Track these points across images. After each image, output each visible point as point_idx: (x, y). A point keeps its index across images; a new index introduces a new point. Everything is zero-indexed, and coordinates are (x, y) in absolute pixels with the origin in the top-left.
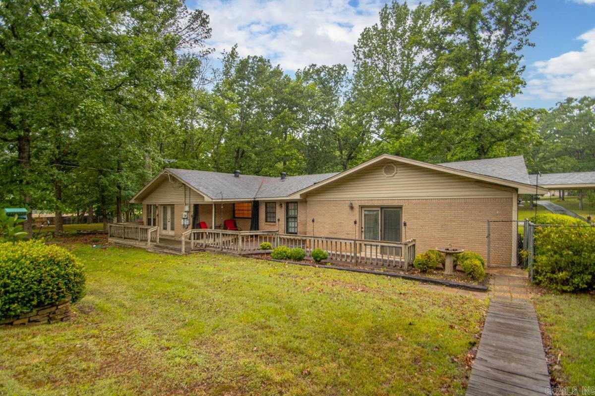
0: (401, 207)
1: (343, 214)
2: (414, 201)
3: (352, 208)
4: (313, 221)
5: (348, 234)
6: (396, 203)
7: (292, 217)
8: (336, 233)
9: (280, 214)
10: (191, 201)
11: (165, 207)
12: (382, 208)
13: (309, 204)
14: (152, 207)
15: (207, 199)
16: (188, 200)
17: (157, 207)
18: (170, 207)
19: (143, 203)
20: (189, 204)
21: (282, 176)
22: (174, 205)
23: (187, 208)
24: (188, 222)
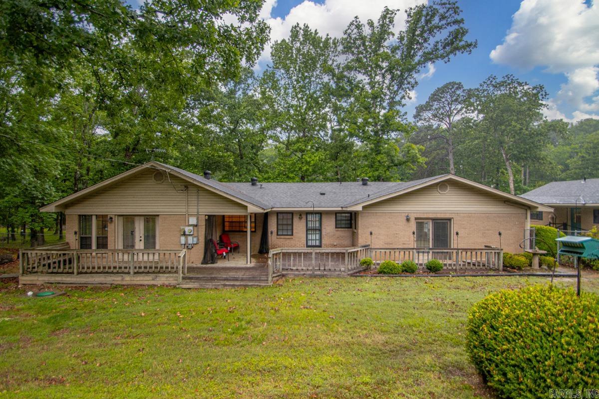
0: (450, 220)
1: (398, 225)
2: (461, 215)
3: (408, 220)
4: (371, 234)
5: (404, 244)
6: (447, 216)
8: (392, 244)
9: (299, 227)
10: (200, 210)
11: (129, 219)
12: (433, 219)
13: (361, 217)
14: (94, 218)
15: (252, 209)
16: (193, 210)
17: (111, 218)
18: (142, 218)
19: (68, 212)
20: (198, 216)
21: (253, 182)
22: (158, 215)
23: (193, 221)
24: (195, 239)
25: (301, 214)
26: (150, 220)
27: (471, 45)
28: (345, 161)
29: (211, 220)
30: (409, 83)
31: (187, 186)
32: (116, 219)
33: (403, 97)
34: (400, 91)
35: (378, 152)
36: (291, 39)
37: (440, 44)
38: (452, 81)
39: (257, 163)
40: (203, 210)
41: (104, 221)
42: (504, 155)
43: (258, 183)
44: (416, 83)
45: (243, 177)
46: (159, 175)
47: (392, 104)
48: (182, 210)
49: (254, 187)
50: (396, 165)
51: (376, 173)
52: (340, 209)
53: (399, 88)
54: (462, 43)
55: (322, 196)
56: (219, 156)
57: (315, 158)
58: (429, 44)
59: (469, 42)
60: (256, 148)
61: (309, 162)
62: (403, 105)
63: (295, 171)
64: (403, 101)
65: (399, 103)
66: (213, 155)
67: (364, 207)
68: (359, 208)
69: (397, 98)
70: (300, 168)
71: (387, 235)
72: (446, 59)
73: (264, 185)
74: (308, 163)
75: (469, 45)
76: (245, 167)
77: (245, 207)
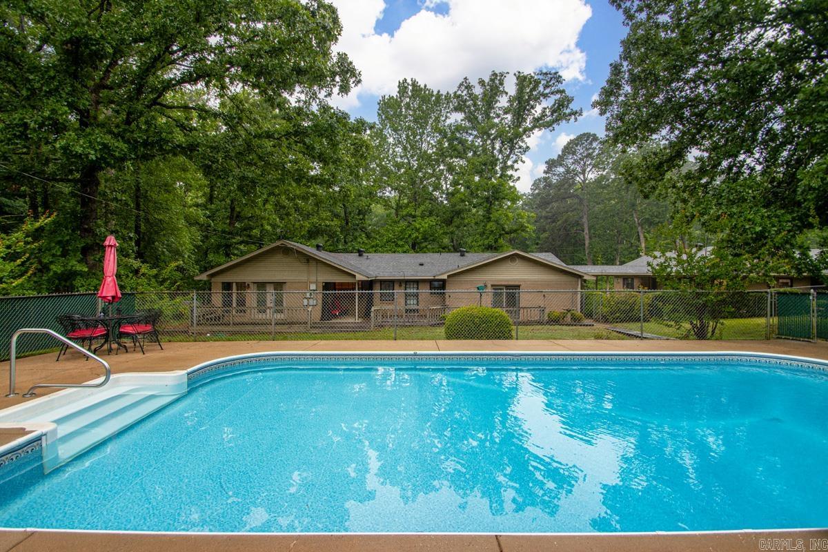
2: (527, 282)
3: (485, 286)
6: (517, 283)
10: (319, 278)
11: (261, 285)
12: (506, 286)
13: (448, 284)
14: (234, 284)
15: (359, 277)
16: (313, 278)
17: (248, 285)
18: (272, 285)
19: (213, 280)
20: (316, 283)
21: (360, 253)
22: (285, 283)
23: (313, 287)
24: (315, 301)
25: (401, 282)
26: (279, 285)
27: (576, 113)
28: (458, 227)
29: (327, 286)
30: (520, 147)
31: (308, 259)
32: (251, 285)
33: (516, 161)
34: (512, 156)
35: (489, 219)
36: (398, 95)
37: (548, 110)
38: (586, 132)
39: (363, 228)
40: (322, 278)
41: (242, 286)
42: (636, 220)
43: (364, 254)
44: (528, 147)
45: (349, 244)
46: (287, 251)
47: (505, 168)
48: (304, 278)
49: (361, 258)
50: (507, 233)
51: (486, 242)
52: (432, 278)
53: (511, 152)
54: (568, 111)
55: (421, 267)
56: (326, 226)
57: (425, 224)
58: (536, 111)
59: (574, 110)
60: (363, 213)
61: (419, 229)
62: (516, 170)
63: (404, 238)
64: (516, 166)
65: (512, 167)
66: (320, 225)
67: (449, 276)
68: (445, 277)
69: (509, 163)
70: (410, 236)
72: (551, 128)
73: (370, 255)
74: (417, 230)
75: (574, 113)
76: (351, 234)
77: (354, 276)
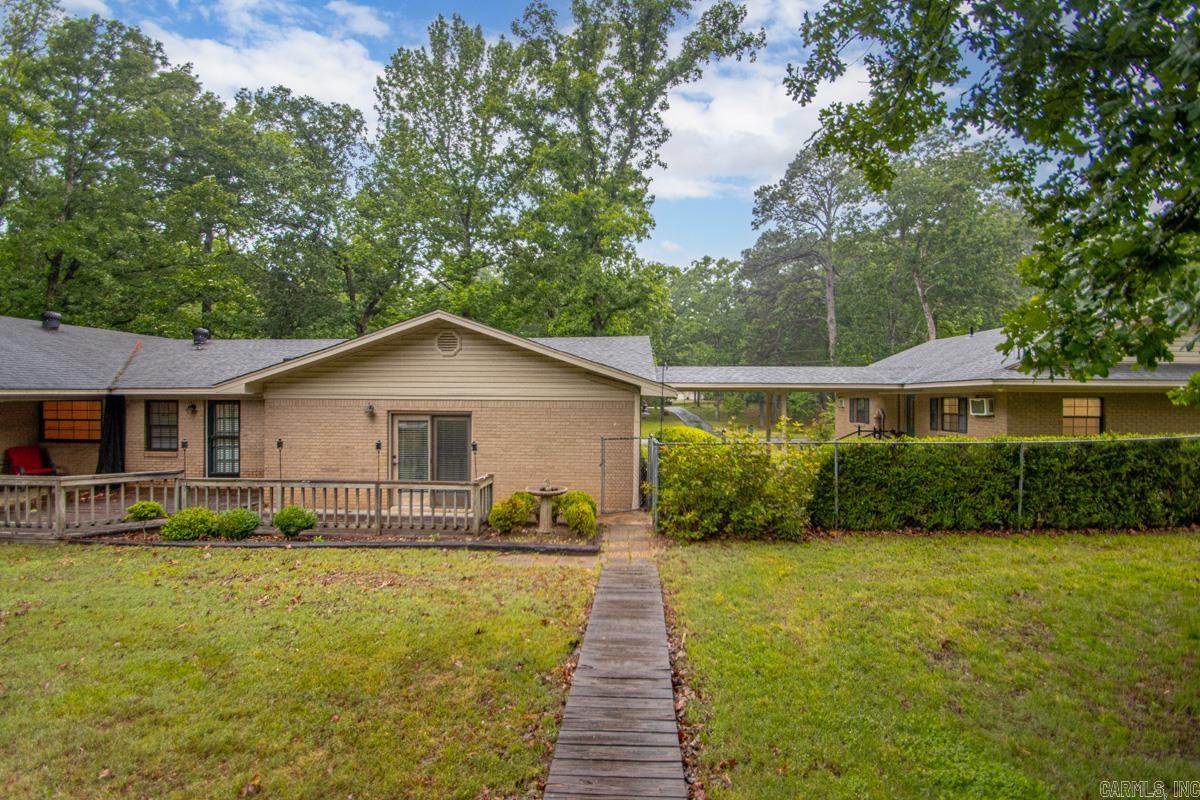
0: (468, 415)
1: (353, 428)
2: (492, 405)
3: (372, 415)
4: (280, 444)
5: (364, 471)
6: (459, 408)
7: (224, 438)
8: (337, 470)
9: (191, 429)
12: (434, 416)
13: (271, 407)
25: (192, 403)
42: (919, 290)
68: (238, 388)
71: (327, 452)
